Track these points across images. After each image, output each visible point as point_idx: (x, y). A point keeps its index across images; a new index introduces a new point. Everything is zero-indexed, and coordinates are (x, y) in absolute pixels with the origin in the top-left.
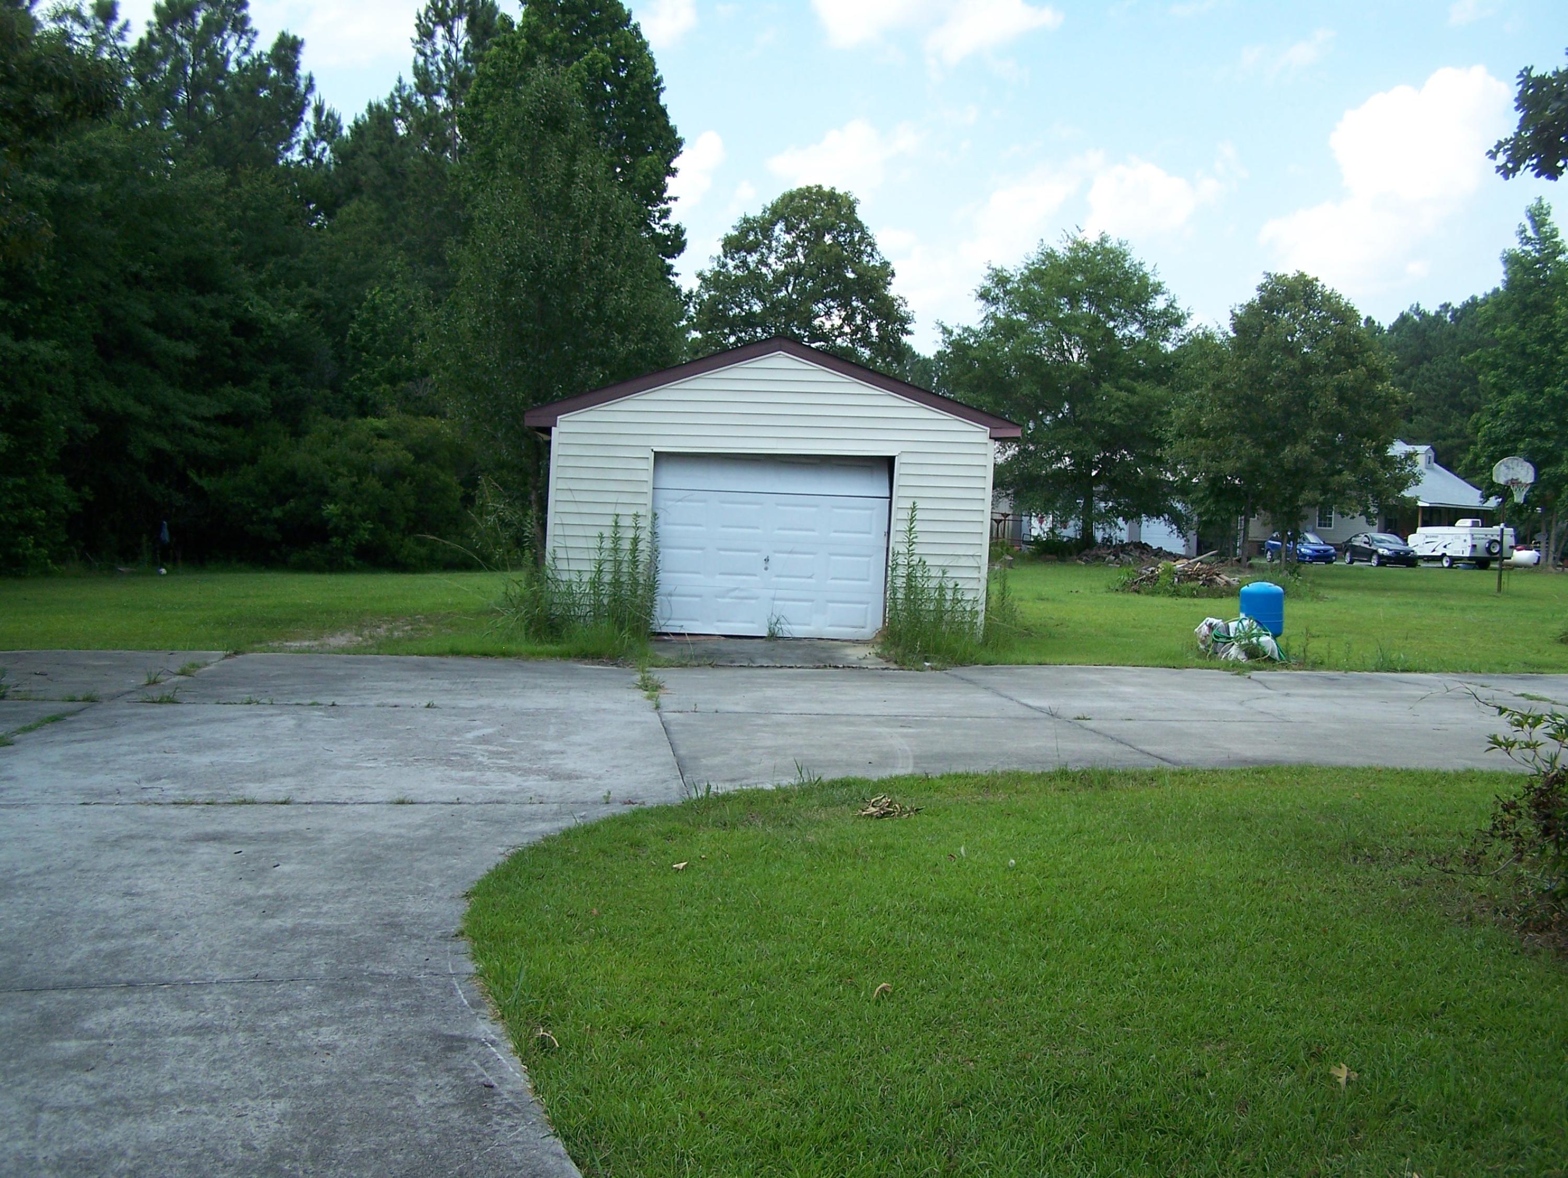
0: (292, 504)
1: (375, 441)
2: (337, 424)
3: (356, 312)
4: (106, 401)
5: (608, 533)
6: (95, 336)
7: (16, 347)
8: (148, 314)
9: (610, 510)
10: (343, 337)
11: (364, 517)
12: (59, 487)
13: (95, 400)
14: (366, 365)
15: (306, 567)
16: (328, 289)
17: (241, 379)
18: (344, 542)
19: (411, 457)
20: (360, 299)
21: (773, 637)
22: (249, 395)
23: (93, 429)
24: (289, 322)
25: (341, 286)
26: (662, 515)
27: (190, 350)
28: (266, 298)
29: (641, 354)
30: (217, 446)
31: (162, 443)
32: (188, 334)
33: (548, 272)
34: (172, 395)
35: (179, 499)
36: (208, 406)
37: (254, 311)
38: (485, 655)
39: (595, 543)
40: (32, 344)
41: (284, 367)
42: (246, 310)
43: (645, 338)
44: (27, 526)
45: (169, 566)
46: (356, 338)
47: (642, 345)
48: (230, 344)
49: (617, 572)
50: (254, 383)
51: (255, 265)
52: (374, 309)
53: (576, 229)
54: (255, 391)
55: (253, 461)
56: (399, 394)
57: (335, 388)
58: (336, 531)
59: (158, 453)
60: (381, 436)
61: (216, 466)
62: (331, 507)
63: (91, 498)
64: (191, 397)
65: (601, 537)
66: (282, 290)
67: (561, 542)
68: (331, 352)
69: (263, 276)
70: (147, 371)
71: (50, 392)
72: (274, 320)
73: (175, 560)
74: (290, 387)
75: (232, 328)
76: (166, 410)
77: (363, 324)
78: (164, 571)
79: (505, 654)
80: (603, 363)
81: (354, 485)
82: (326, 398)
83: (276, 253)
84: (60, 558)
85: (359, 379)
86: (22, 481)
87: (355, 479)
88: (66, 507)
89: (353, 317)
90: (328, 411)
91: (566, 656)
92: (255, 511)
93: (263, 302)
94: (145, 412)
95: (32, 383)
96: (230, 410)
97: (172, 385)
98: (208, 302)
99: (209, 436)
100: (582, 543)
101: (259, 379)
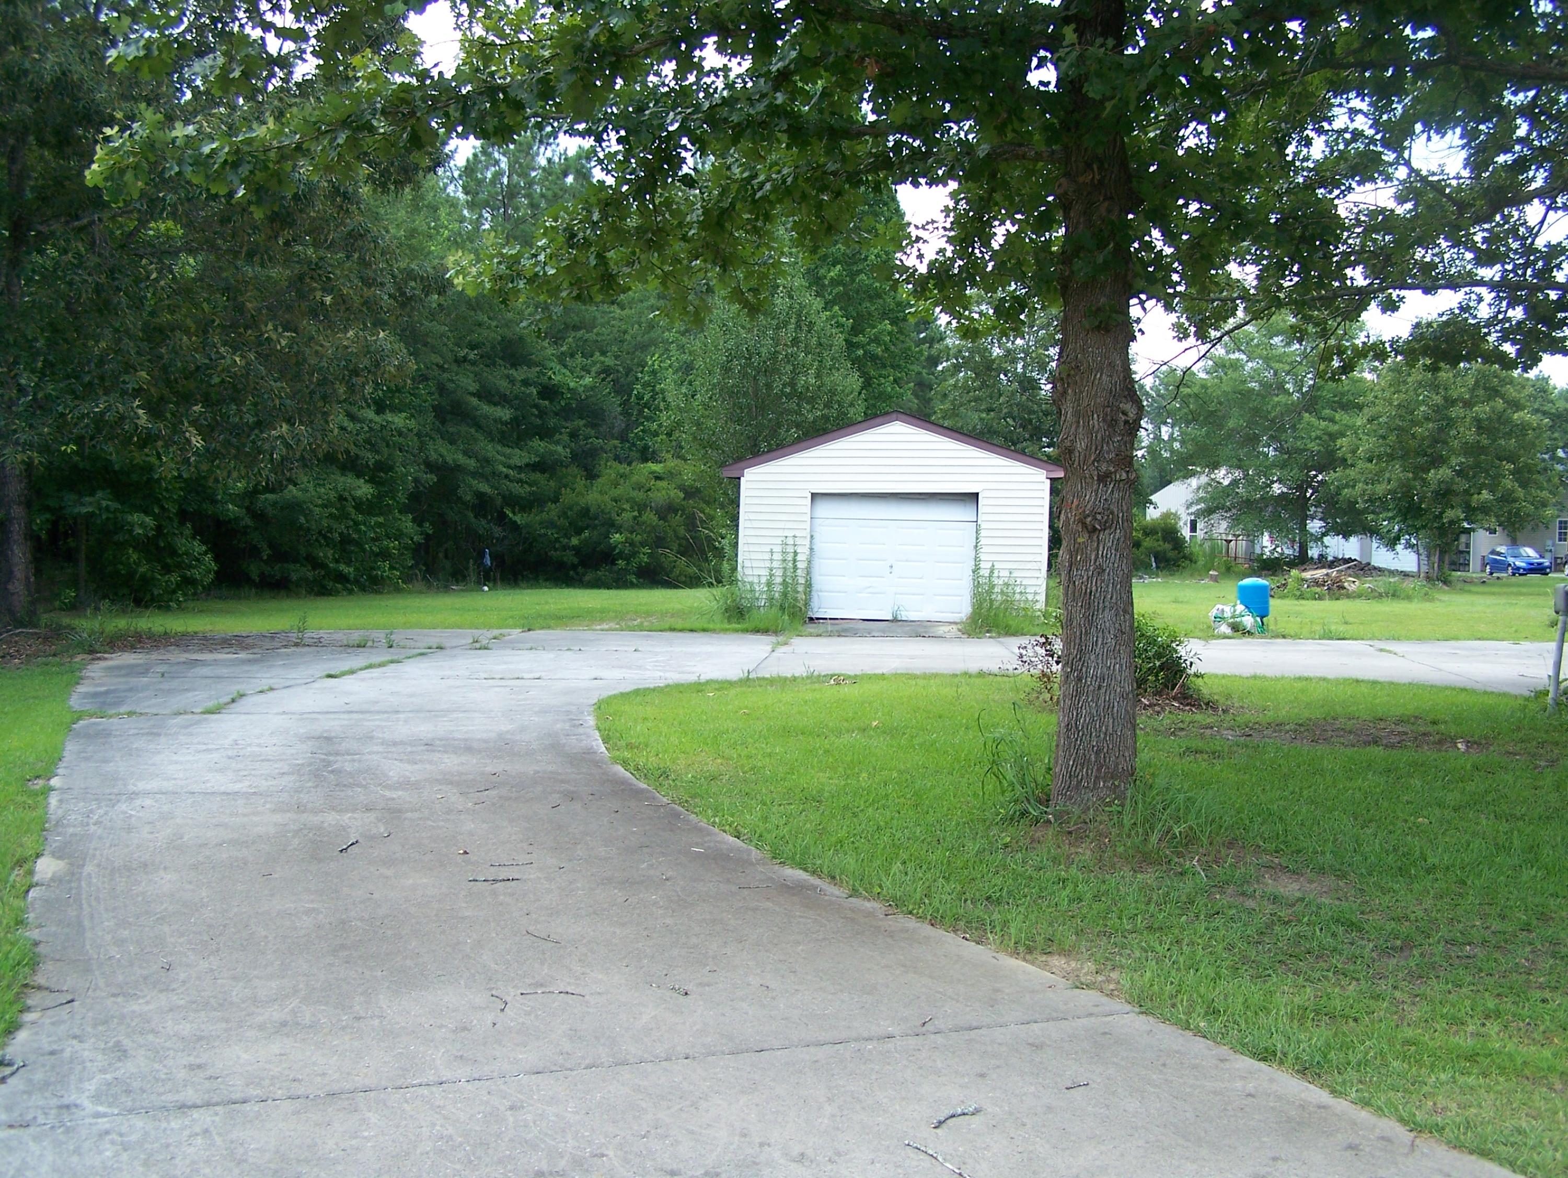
0: (586, 533)
1: (653, 482)
2: (623, 468)
3: (640, 375)
4: (441, 456)
5: (778, 549)
6: (433, 407)
7: (377, 419)
8: (473, 387)
9: (780, 533)
10: (630, 396)
11: (643, 544)
12: (407, 524)
13: (433, 456)
14: (648, 419)
15: (597, 584)
16: (617, 357)
17: (545, 433)
18: (628, 564)
19: (682, 495)
20: (643, 365)
21: (895, 620)
22: (552, 447)
23: (432, 478)
24: (585, 386)
25: (628, 353)
26: (816, 535)
27: (505, 414)
28: (565, 366)
29: (826, 418)
30: (528, 488)
31: (484, 488)
32: (502, 400)
33: (755, 360)
34: (490, 449)
35: (498, 531)
36: (520, 457)
37: (557, 379)
38: (692, 631)
39: (767, 556)
40: (389, 416)
41: (582, 423)
42: (550, 378)
43: (828, 405)
44: (384, 554)
45: (491, 585)
46: (640, 397)
47: (826, 411)
48: (536, 406)
49: (784, 576)
50: (557, 437)
51: (557, 340)
52: (654, 373)
53: (778, 328)
54: (558, 443)
55: (556, 500)
56: (674, 443)
57: (623, 438)
58: (621, 555)
59: (480, 495)
60: (658, 478)
61: (525, 505)
62: (617, 536)
63: (431, 532)
64: (508, 451)
65: (772, 552)
66: (579, 359)
67: (747, 556)
68: (619, 409)
69: (564, 349)
70: (473, 430)
71: (401, 451)
72: (572, 385)
73: (495, 580)
74: (586, 438)
75: (538, 393)
76: (487, 461)
77: (645, 385)
78: (486, 588)
79: (704, 630)
80: (798, 426)
81: (635, 518)
82: (615, 447)
83: (576, 328)
84: (408, 579)
85: (642, 431)
86: (381, 520)
87: (636, 513)
88: (412, 539)
89: (637, 379)
90: (617, 458)
91: (746, 631)
92: (557, 540)
93: (564, 371)
94: (472, 463)
95: (388, 445)
96: (537, 459)
97: (492, 440)
98: (519, 374)
99: (520, 481)
100: (760, 556)
101: (561, 433)
